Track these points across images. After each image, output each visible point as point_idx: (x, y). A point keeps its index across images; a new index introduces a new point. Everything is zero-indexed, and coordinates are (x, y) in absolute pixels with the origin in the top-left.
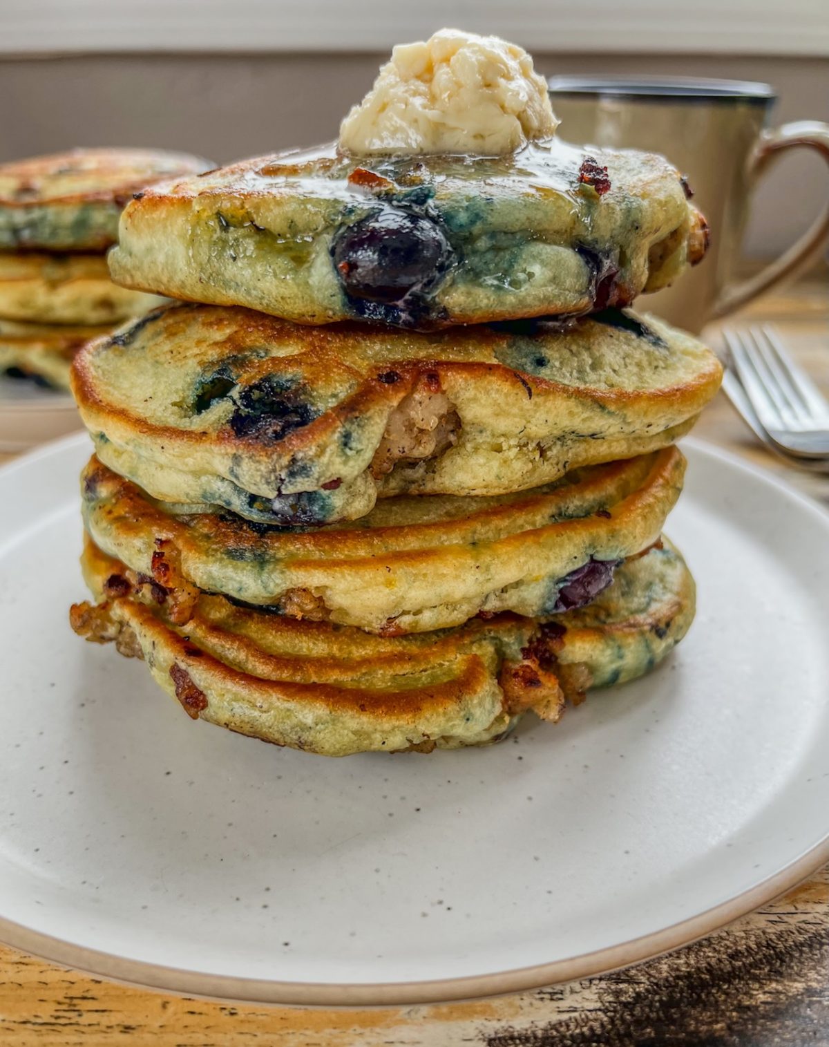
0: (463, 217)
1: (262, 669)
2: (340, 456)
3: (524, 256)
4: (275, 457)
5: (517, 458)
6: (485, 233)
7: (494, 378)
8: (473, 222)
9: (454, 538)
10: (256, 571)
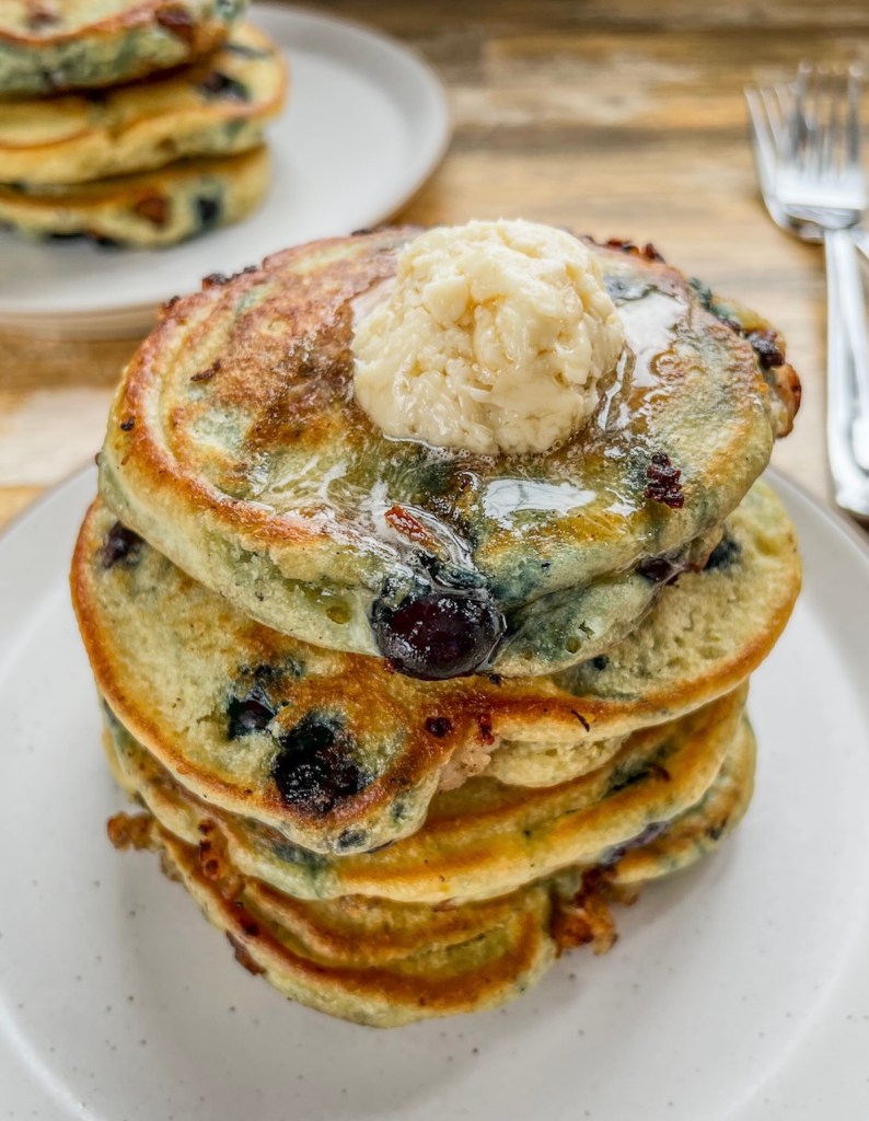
0: (515, 589)
1: (323, 950)
2: (393, 827)
3: (582, 609)
4: (325, 829)
5: (573, 760)
6: (541, 597)
7: (549, 719)
8: (526, 592)
9: (507, 827)
10: (308, 878)
